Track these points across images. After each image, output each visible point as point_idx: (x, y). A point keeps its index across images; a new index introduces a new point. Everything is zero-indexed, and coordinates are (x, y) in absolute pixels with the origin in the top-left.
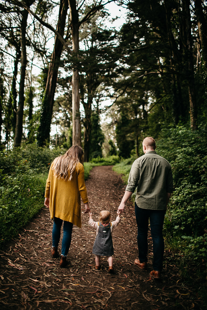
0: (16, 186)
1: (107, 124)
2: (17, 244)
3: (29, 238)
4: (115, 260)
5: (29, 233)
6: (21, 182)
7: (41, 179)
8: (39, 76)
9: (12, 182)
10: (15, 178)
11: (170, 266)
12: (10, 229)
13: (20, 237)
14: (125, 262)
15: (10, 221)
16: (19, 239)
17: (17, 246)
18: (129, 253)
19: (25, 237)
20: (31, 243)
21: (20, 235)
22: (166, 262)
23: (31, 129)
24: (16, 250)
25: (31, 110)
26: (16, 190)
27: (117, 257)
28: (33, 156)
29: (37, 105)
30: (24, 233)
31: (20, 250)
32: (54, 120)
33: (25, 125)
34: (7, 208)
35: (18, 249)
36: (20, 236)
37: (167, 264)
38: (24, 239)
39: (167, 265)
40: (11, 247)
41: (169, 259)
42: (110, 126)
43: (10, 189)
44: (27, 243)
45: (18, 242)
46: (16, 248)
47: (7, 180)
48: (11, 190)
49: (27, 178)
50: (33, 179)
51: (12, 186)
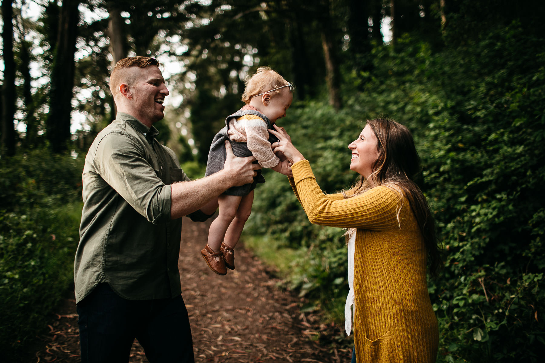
0: (28, 232)
1: (173, 109)
2: (50, 346)
3: (70, 330)
4: (244, 353)
5: (67, 322)
6: (37, 222)
7: (71, 213)
8: (40, 20)
9: (18, 224)
10: (24, 217)
11: (343, 352)
12: (31, 317)
13: (52, 331)
14: (263, 355)
15: (26, 302)
16: (52, 335)
17: (50, 350)
18: (265, 337)
19: (61, 330)
20: (77, 341)
21: (50, 327)
22: (334, 345)
23: (30, 121)
24: (50, 358)
25: (27, 86)
26: (30, 238)
27: (246, 348)
28: (47, 172)
29: (40, 75)
30: (58, 323)
31: (58, 358)
32: (75, 103)
33: (20, 115)
34: (17, 276)
35: (53, 357)
36: (50, 330)
37: (337, 348)
38: (61, 335)
39: (339, 351)
40: (37, 354)
41: (339, 339)
42: (178, 111)
43: (17, 238)
44: (70, 340)
45: (51, 341)
46: (49, 355)
47: (7, 222)
48: (19, 240)
49: (45, 214)
50: (57, 215)
51: (19, 232)
